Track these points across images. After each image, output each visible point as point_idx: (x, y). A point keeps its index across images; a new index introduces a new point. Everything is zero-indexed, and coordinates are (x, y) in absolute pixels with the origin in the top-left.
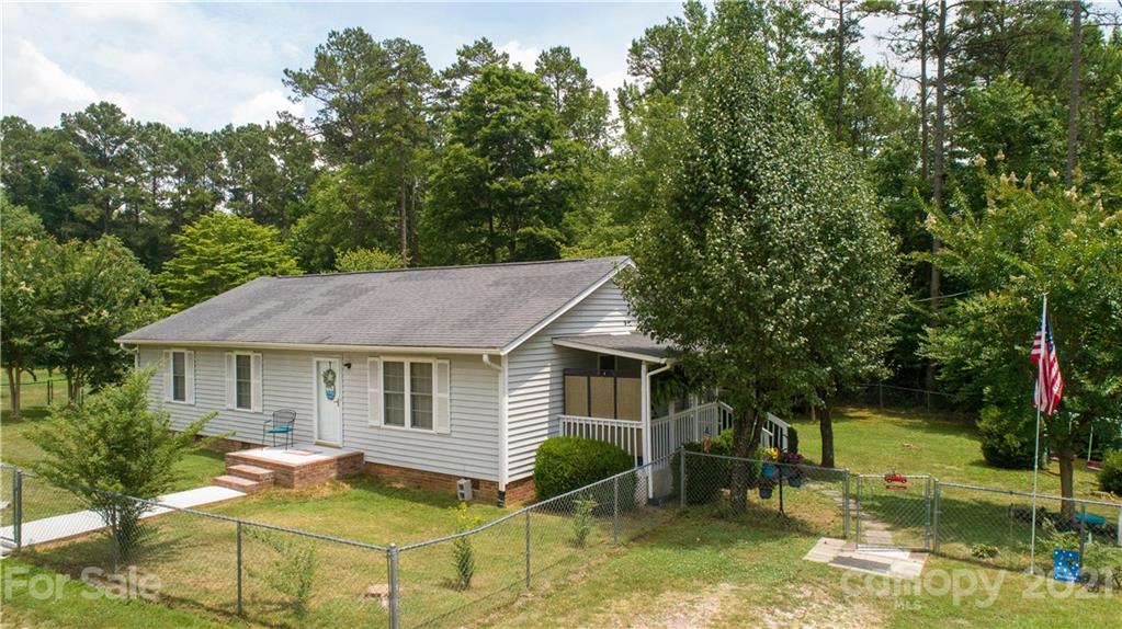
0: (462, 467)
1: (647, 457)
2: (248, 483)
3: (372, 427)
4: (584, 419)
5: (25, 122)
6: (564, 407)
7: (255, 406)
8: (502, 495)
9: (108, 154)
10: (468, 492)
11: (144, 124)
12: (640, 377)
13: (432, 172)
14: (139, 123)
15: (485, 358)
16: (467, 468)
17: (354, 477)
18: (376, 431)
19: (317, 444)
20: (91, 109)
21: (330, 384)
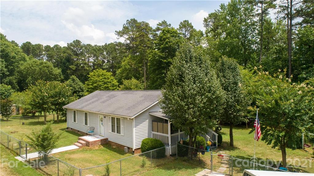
0: (126, 144)
1: (170, 143)
2: (80, 145)
3: (109, 132)
4: (156, 133)
5: (59, 46)
6: (152, 129)
7: (88, 125)
8: (134, 152)
9: (78, 52)
10: (126, 150)
11: (86, 44)
12: (168, 123)
13: (150, 57)
14: (85, 44)
15: (128, 119)
17: (105, 144)
19: (100, 135)
20: (74, 42)
21: (102, 121)
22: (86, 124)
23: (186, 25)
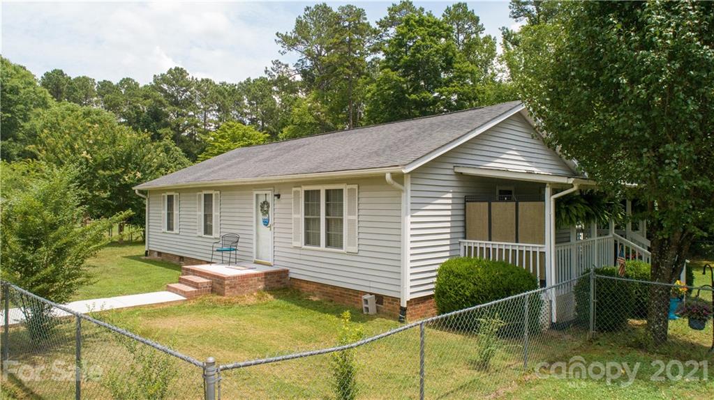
0: (367, 284)
1: (551, 279)
3: (296, 247)
4: (485, 244)
5: (133, 81)
6: (465, 232)
7: (215, 234)
8: (403, 310)
9: (179, 98)
10: (372, 306)
11: (199, 79)
12: (544, 201)
14: (196, 79)
15: (388, 177)
16: (372, 285)
17: (279, 290)
18: (298, 251)
19: (256, 263)
20: (170, 72)
21: (266, 212)
22: (208, 230)
23: (461, 15)
